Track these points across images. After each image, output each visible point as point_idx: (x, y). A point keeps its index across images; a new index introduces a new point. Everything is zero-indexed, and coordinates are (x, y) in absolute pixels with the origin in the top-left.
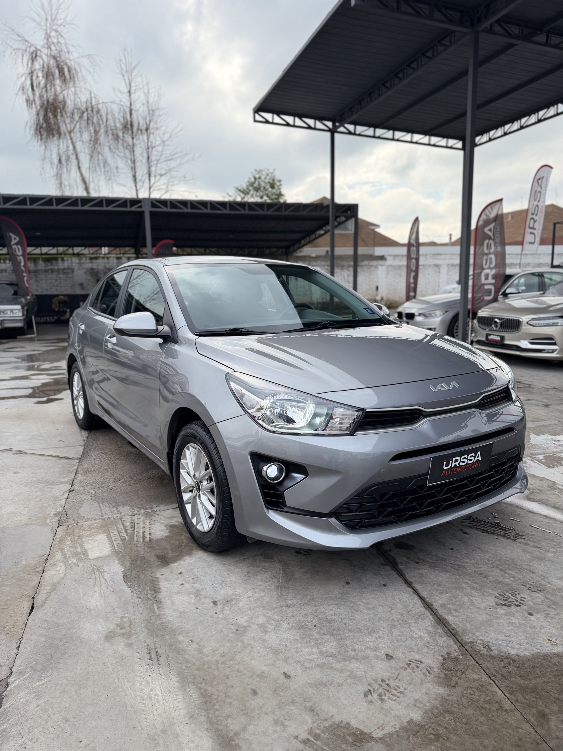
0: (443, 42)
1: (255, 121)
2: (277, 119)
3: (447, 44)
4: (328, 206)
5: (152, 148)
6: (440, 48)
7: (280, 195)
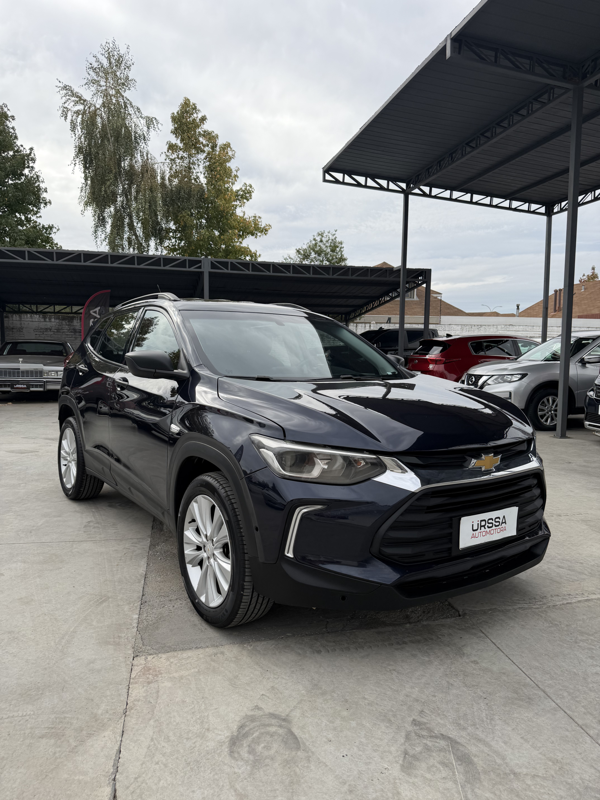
0: (539, 99)
1: (325, 180)
2: (348, 179)
3: (546, 101)
4: (398, 271)
6: (536, 106)
7: (342, 259)
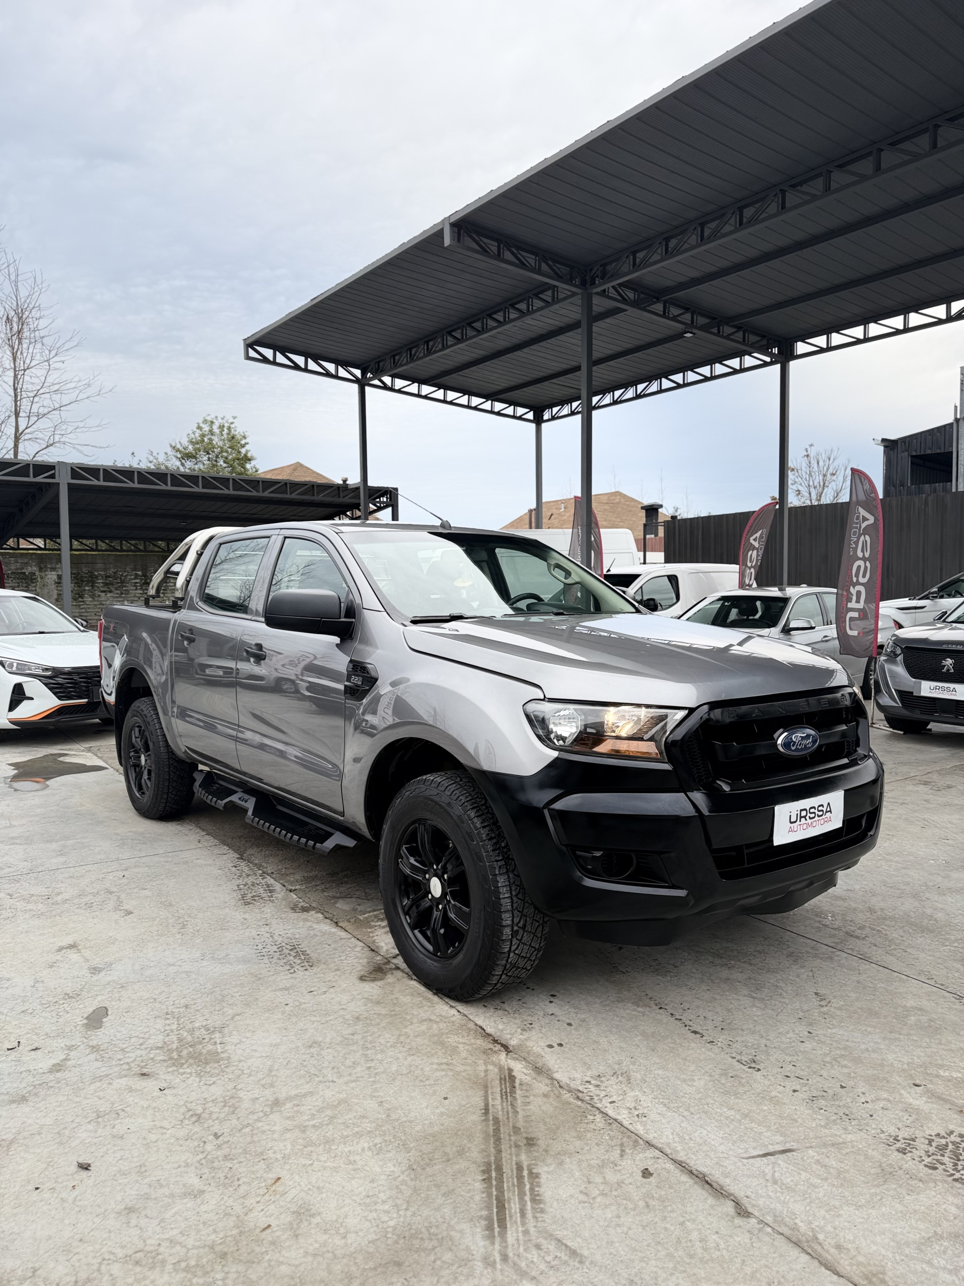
0: (542, 296)
1: (248, 358)
3: (549, 299)
5: (25, 370)
6: (537, 303)
